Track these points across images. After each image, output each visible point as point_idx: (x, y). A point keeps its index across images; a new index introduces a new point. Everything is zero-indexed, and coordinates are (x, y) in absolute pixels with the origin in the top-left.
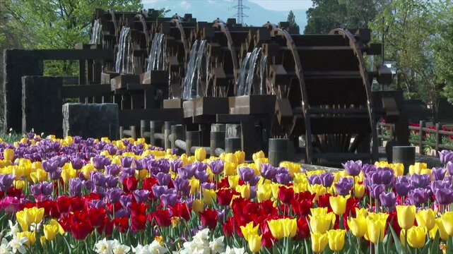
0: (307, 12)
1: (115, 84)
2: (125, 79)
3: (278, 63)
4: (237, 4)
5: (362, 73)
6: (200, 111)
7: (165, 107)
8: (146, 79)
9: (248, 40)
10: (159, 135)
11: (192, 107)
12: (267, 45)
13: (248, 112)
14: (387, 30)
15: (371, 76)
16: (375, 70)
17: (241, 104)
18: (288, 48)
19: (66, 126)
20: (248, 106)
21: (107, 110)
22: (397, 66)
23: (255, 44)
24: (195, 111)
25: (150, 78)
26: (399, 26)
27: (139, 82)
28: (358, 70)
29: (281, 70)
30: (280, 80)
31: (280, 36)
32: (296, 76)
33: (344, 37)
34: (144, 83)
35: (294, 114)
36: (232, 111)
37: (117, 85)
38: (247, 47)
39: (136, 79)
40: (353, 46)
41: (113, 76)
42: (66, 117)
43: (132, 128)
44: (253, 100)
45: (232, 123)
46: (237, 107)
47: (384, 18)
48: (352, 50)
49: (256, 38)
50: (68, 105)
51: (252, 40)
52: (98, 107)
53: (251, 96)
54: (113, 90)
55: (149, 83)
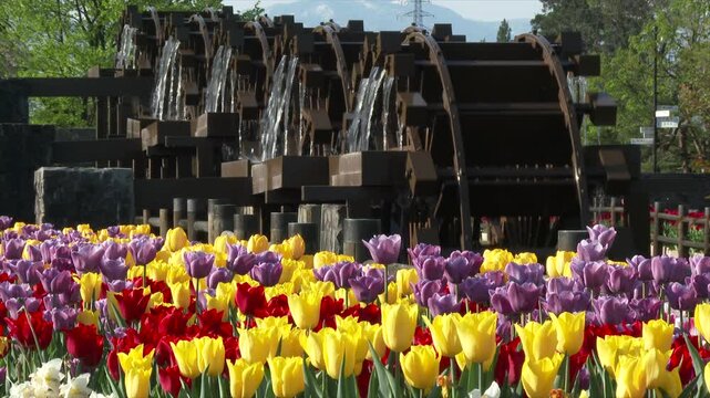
0: (533, 22)
1: (148, 139)
2: (165, 128)
3: (415, 89)
4: (413, 9)
5: (564, 107)
6: (277, 183)
7: (224, 175)
8: (201, 128)
9: (363, 55)
10: (200, 225)
11: (265, 175)
12: (392, 56)
13: (360, 184)
14: (663, 51)
15: (579, 111)
16: (588, 101)
17: (348, 168)
18: (432, 62)
19: (40, 208)
20: (359, 172)
21: (112, 180)
22: (681, 115)
23: (374, 60)
24: (270, 182)
25: (206, 126)
26: (685, 43)
27: (189, 134)
28: (558, 101)
29: (417, 100)
30: (415, 117)
31: (419, 44)
32: (445, 111)
33: (534, 46)
34: (197, 135)
35: (441, 180)
36: (334, 181)
37: (150, 139)
38: (362, 68)
39: (186, 127)
40: (549, 60)
41: (144, 124)
42: (41, 192)
43: (162, 212)
44: (369, 160)
45: (331, 202)
46: (342, 173)
47: (656, 28)
48: (547, 67)
49: (375, 50)
50: (42, 170)
51: (370, 53)
52: (98, 174)
53: (363, 153)
54: (145, 148)
55: (205, 134)
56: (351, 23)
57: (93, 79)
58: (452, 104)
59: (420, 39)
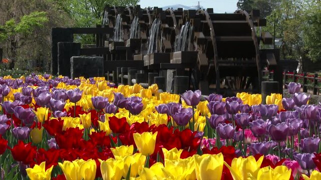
1: (111, 47)
3: (200, 31)
5: (253, 38)
6: (152, 62)
7: (134, 59)
8: (128, 44)
9: (183, 17)
11: (148, 60)
12: (193, 20)
13: (180, 63)
15: (259, 39)
17: (177, 57)
18: (207, 21)
19: (72, 71)
20: (180, 58)
21: (96, 61)
23: (187, 20)
24: (150, 62)
25: (130, 43)
27: (124, 46)
28: (251, 35)
29: (201, 35)
30: (200, 42)
32: (211, 39)
33: (243, 15)
34: (126, 46)
35: (209, 63)
36: (171, 62)
37: (112, 48)
38: (182, 22)
39: (123, 44)
40: (248, 21)
41: (110, 42)
42: (72, 65)
44: (184, 54)
45: (171, 69)
46: (174, 59)
48: (248, 23)
49: (187, 16)
50: (73, 57)
51: (185, 17)
52: (91, 59)
53: (182, 52)
54: (110, 51)
55: (129, 46)
56: (179, 9)
57: (94, 28)
58: (214, 37)
59: (202, 13)
